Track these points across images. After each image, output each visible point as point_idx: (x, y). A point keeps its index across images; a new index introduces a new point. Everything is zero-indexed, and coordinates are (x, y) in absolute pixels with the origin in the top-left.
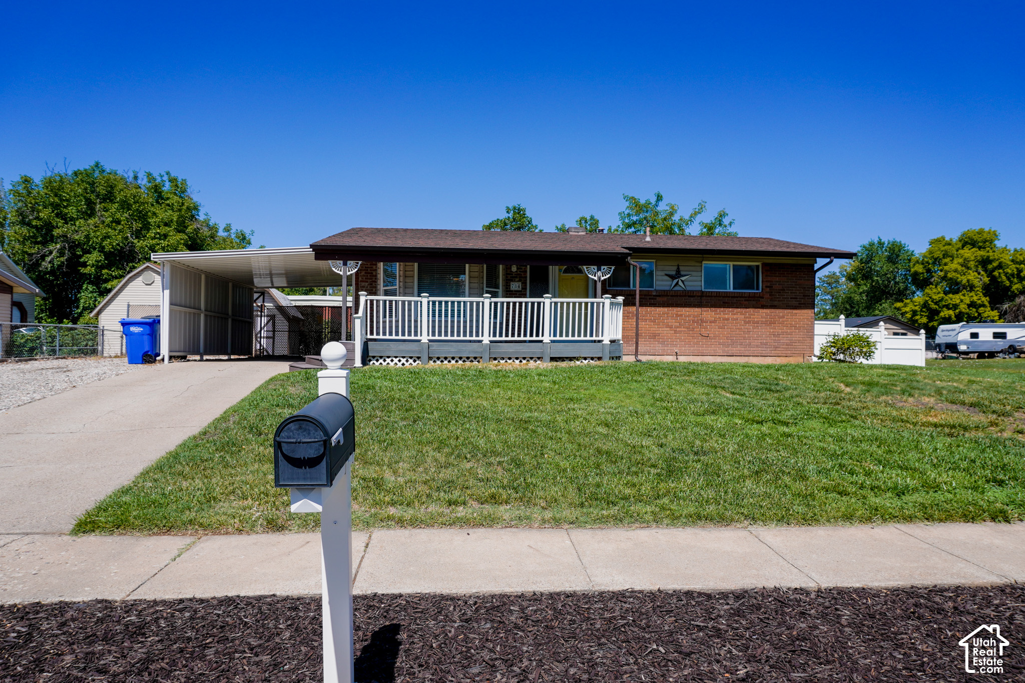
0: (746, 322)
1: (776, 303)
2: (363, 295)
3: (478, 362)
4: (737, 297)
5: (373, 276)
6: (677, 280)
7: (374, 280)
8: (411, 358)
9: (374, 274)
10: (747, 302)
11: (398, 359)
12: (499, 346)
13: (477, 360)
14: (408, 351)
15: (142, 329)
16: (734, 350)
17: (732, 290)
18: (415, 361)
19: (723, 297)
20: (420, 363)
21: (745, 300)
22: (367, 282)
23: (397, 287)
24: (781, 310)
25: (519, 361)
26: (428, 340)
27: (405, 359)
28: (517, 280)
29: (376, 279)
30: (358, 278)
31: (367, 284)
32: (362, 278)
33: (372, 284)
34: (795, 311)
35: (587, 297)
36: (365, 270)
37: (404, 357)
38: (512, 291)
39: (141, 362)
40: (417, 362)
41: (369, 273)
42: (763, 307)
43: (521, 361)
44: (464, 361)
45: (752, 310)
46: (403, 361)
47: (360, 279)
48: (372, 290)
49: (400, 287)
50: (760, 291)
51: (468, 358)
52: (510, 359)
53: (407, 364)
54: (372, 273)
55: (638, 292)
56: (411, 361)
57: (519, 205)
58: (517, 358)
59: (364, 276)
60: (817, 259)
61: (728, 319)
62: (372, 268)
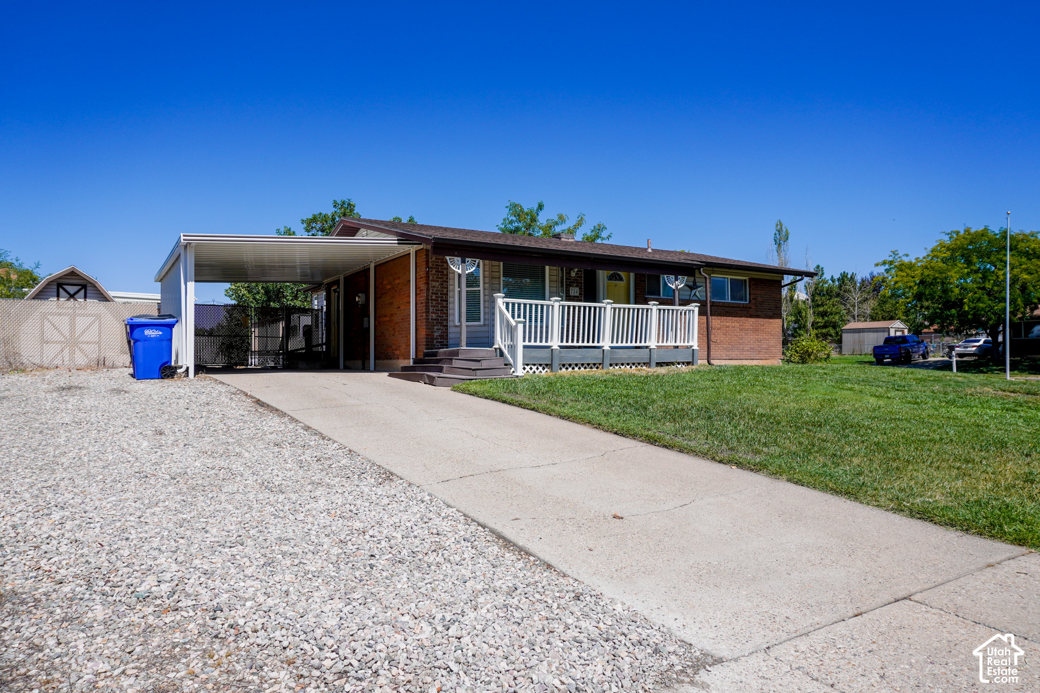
0: (741, 330)
1: (759, 313)
2: (500, 297)
3: (597, 368)
4: (735, 307)
5: (444, 275)
6: (695, 290)
7: (445, 279)
8: (541, 365)
9: (445, 272)
10: (740, 312)
11: (529, 367)
12: (616, 352)
13: (596, 366)
14: (540, 359)
15: (161, 333)
16: (733, 354)
17: (730, 301)
18: (544, 369)
19: (726, 307)
20: (549, 371)
21: (740, 310)
22: (438, 281)
23: (481, 288)
24: (762, 320)
25: (629, 366)
26: (559, 346)
27: (536, 367)
28: (575, 285)
29: (447, 278)
30: (429, 277)
31: (438, 284)
32: (433, 277)
33: (442, 284)
34: (771, 320)
35: (629, 303)
36: (435, 268)
37: (534, 365)
38: (571, 296)
39: (157, 376)
40: (546, 370)
41: (440, 272)
42: (751, 316)
43: (631, 367)
44: (585, 368)
45: (743, 319)
46: (534, 368)
47: (431, 278)
48: (443, 291)
49: (484, 289)
50: (748, 302)
51: (588, 364)
52: (622, 364)
53: (537, 372)
54: (443, 272)
55: (709, 301)
56: (540, 368)
57: (349, 200)
58: (628, 364)
59: (435, 274)
60: (784, 276)
61: (728, 327)
62: (443, 266)
